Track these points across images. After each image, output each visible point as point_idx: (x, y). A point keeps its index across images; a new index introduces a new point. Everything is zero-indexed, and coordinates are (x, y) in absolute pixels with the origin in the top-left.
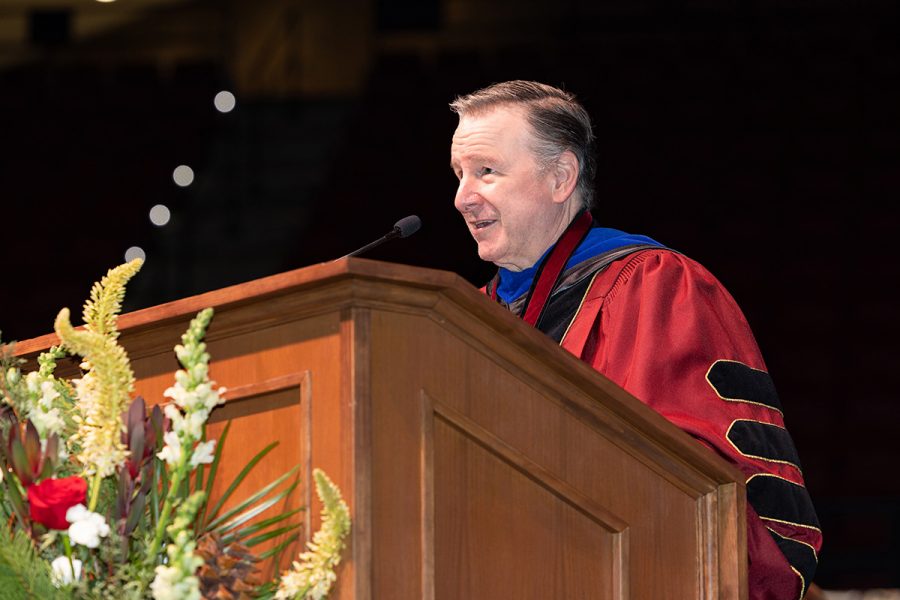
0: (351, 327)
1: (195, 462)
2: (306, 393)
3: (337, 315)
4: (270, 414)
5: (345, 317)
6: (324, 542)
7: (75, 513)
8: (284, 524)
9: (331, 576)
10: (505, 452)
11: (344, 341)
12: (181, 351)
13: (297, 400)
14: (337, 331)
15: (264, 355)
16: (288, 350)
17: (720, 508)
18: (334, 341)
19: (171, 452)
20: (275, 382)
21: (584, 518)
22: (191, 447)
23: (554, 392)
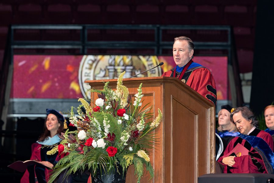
0: (162, 86)
1: (139, 106)
2: (154, 95)
3: (160, 84)
4: (147, 97)
5: (161, 85)
6: (158, 118)
7: (124, 115)
8: (149, 115)
9: (159, 123)
10: (182, 104)
11: (161, 88)
12: (138, 90)
13: (152, 95)
14: (159, 86)
15: (146, 88)
16: (150, 88)
17: (211, 111)
18: (159, 88)
19: (135, 104)
20: (148, 92)
21: (192, 113)
22: (138, 103)
23: (189, 94)
